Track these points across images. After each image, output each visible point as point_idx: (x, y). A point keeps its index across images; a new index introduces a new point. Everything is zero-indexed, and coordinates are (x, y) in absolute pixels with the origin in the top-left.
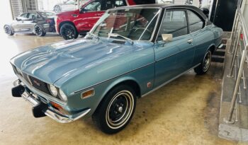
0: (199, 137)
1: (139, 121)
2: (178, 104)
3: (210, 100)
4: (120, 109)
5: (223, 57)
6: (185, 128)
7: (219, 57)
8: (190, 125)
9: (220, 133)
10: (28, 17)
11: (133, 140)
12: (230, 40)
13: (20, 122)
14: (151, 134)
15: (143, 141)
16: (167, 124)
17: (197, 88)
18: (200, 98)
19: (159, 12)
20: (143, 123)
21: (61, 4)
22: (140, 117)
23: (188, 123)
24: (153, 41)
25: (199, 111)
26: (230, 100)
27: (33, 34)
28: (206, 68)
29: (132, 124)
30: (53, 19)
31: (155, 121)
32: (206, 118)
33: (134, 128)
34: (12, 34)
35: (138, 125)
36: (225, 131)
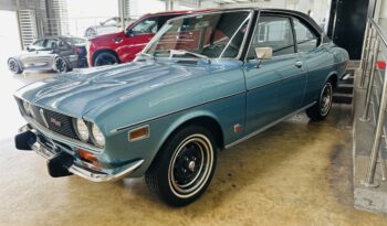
0: (323, 209)
1: (223, 188)
2: (285, 162)
3: (335, 155)
4: (192, 164)
5: (350, 96)
6: (299, 196)
7: (345, 95)
8: (307, 191)
9: (356, 202)
10: (45, 44)
11: (213, 216)
12: (359, 70)
13: (26, 193)
14: (243, 206)
15: (230, 217)
16: (268, 191)
17: (313, 139)
18: (318, 153)
19: (250, 16)
20: (229, 190)
21: (97, 27)
22: (224, 182)
23: (303, 189)
24: (242, 59)
25: (318, 171)
26: (369, 153)
27: (52, 71)
28: (325, 109)
29: (210, 191)
30: (84, 48)
31: (249, 187)
32: (331, 181)
33: (214, 198)
34: (20, 72)
35: (221, 193)
36: (365, 199)
